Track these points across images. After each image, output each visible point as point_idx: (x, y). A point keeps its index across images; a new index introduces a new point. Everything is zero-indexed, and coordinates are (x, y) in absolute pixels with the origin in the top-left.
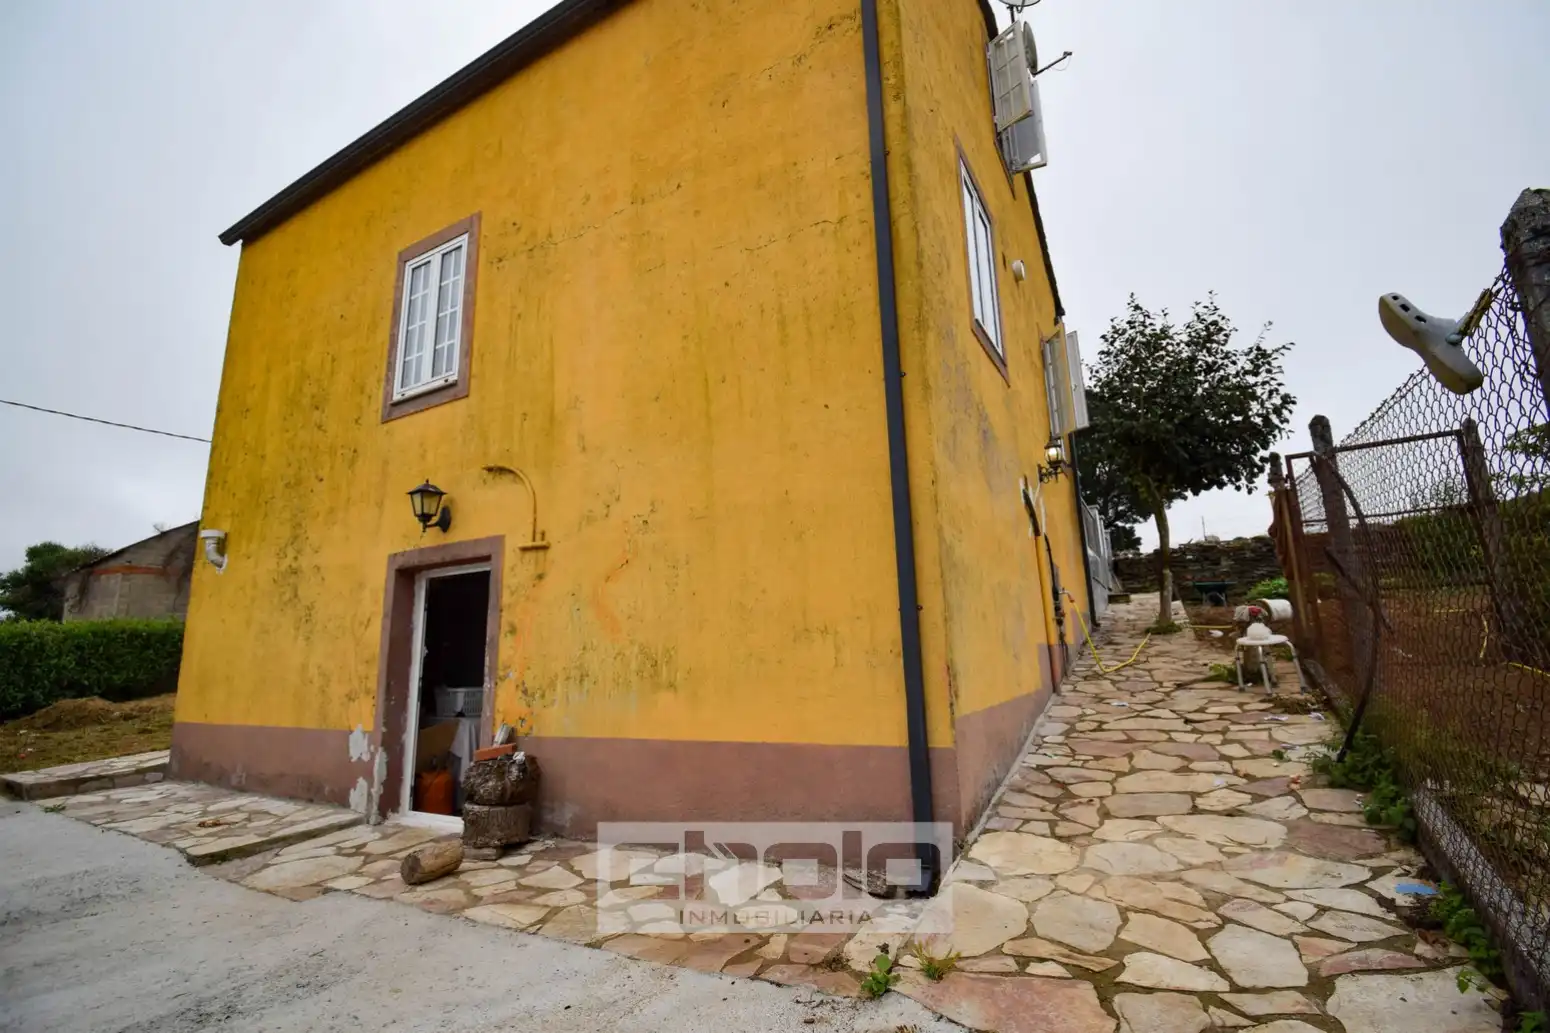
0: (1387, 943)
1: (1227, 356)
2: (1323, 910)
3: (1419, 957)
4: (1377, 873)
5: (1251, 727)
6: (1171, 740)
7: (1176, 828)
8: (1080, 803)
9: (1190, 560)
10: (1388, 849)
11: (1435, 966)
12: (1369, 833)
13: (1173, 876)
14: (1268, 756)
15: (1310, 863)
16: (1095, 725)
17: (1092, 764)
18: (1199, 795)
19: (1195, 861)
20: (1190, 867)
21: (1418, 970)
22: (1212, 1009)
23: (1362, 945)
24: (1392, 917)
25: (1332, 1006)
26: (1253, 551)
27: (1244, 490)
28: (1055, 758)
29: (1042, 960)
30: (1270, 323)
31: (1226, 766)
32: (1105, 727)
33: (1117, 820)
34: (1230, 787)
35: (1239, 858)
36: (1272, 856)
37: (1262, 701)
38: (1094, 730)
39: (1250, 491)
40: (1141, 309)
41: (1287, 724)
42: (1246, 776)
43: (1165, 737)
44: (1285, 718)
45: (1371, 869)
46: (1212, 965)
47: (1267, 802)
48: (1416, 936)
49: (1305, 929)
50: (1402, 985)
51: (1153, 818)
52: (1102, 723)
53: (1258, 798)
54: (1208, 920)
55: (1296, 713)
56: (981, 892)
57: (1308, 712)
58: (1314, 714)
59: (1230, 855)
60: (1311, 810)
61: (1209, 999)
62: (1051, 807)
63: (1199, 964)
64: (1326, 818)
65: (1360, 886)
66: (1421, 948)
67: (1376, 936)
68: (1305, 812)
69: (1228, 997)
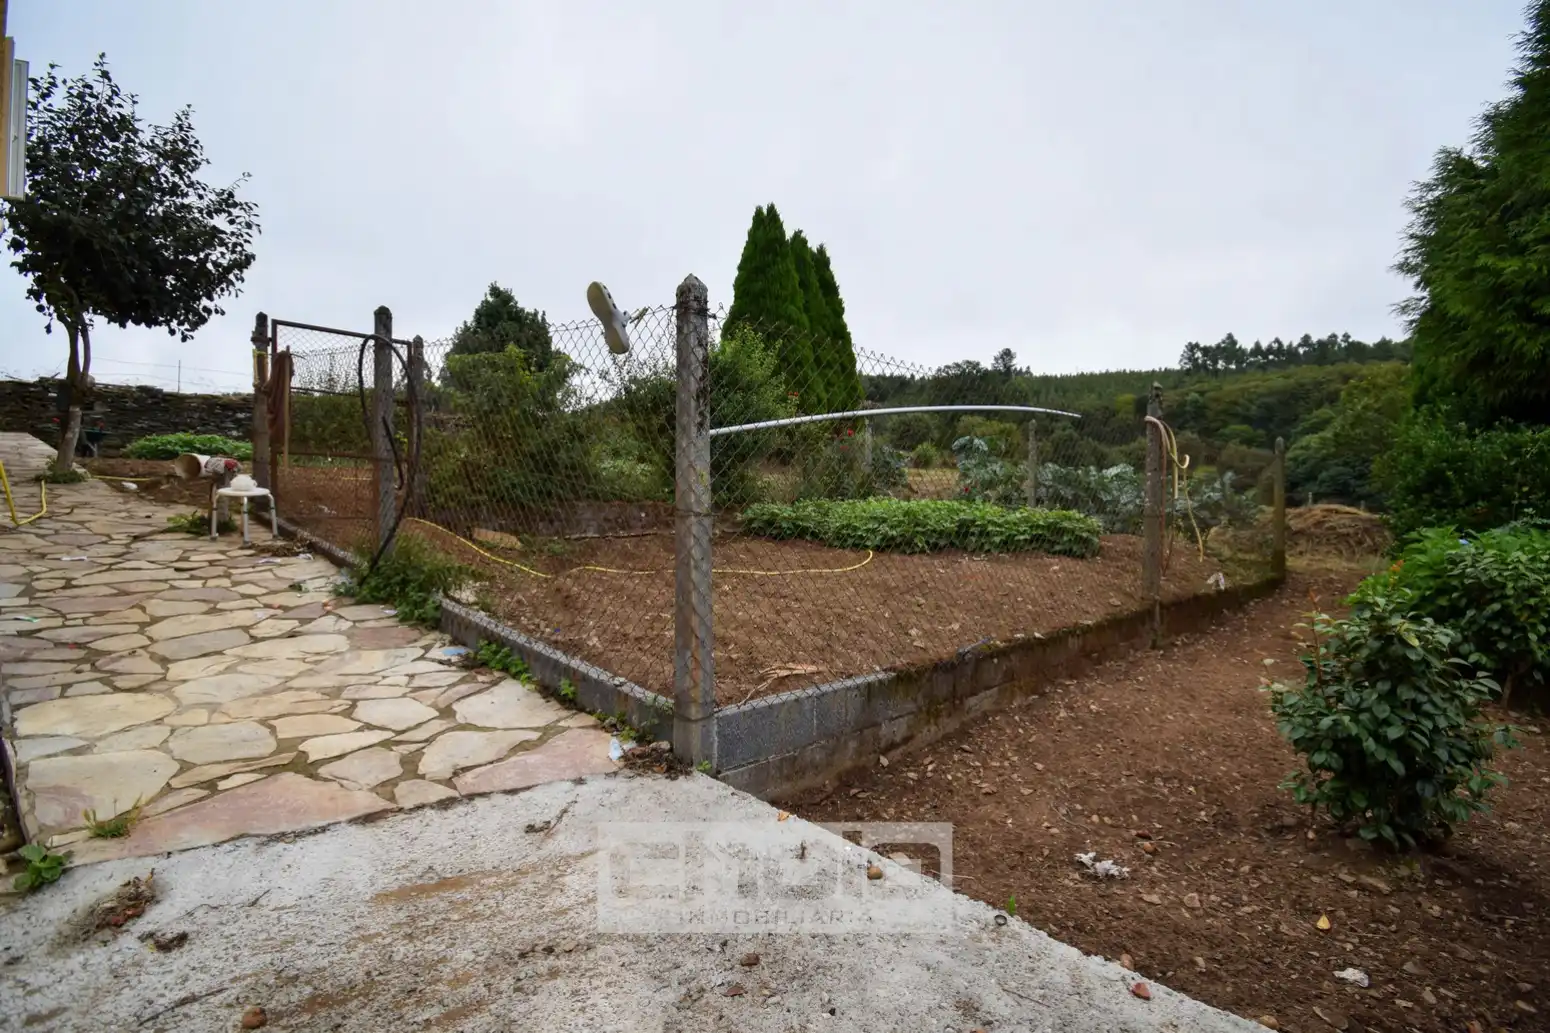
0: (462, 681)
1: (191, 185)
2: (412, 676)
3: (483, 683)
4: (427, 648)
5: (251, 570)
6: (173, 587)
7: (246, 655)
8: (122, 657)
9: (53, 398)
10: (423, 635)
11: (494, 683)
12: (404, 628)
13: (281, 687)
14: (285, 591)
15: (380, 654)
16: (63, 582)
17: (93, 620)
18: (251, 627)
19: (291, 674)
20: (292, 678)
21: (487, 688)
22: (394, 748)
23: (451, 686)
24: (454, 668)
25: (460, 719)
26: (136, 401)
27: (178, 336)
28: (35, 621)
29: (226, 777)
30: (249, 175)
31: (254, 603)
32: (74, 583)
33: (180, 663)
34: (272, 617)
35: (323, 663)
36: (348, 656)
37: (242, 548)
38: (64, 588)
39: (184, 339)
40: (110, 80)
41: (281, 565)
42: (280, 607)
43: (167, 586)
44: (278, 560)
45: (422, 647)
46: (369, 727)
47: (313, 623)
48: (473, 673)
49: (408, 690)
50: (485, 697)
51: (220, 653)
52: (69, 580)
53: (304, 621)
54: (340, 704)
55: (285, 555)
56: (79, 759)
57: (297, 554)
58: (302, 556)
59: (316, 662)
60: (354, 622)
61: (386, 744)
62: (87, 667)
63: (360, 730)
64: (371, 624)
65: (422, 658)
66: (480, 678)
67: (456, 680)
68: (350, 624)
69: (398, 738)
